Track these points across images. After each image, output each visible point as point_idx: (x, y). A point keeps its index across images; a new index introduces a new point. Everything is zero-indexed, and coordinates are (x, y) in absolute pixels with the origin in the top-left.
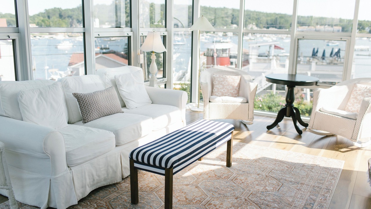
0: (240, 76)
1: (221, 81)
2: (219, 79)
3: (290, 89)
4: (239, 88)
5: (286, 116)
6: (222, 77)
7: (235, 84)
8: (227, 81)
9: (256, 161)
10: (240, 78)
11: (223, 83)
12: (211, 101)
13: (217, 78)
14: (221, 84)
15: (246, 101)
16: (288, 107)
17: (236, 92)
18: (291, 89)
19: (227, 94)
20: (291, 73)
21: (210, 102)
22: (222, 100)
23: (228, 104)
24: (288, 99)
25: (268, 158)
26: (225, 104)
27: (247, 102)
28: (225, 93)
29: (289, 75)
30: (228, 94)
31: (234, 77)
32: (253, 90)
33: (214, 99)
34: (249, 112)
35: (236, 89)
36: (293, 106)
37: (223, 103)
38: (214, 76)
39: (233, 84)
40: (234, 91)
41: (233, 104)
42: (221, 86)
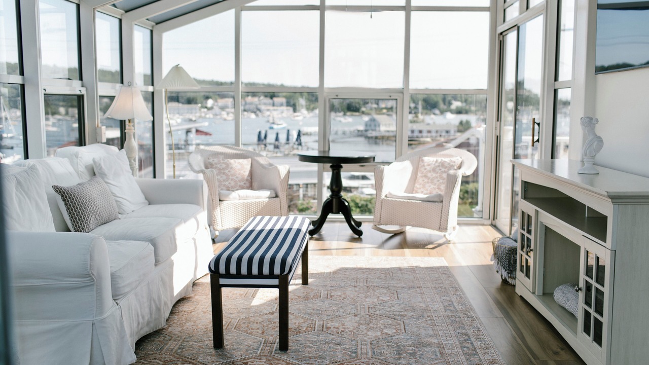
0: (250, 159)
1: (223, 169)
2: (218, 166)
3: (335, 172)
4: (251, 178)
5: (332, 213)
6: (223, 163)
7: (244, 172)
8: (231, 168)
9: (335, 273)
10: (250, 162)
11: (227, 171)
12: (221, 199)
13: (216, 164)
14: (224, 173)
15: (274, 195)
16: (334, 200)
17: (248, 185)
18: (336, 171)
19: (235, 189)
20: (322, 150)
21: (220, 200)
22: (239, 196)
23: (249, 201)
24: (334, 187)
25: (348, 268)
26: (245, 201)
27: (277, 196)
28: (232, 187)
29: (320, 152)
31: (241, 161)
32: (285, 177)
33: (227, 196)
34: (282, 211)
35: (247, 180)
36: (342, 196)
37: (241, 201)
38: (211, 160)
39: (242, 172)
40: (245, 184)
41: (257, 200)
42: (224, 177)
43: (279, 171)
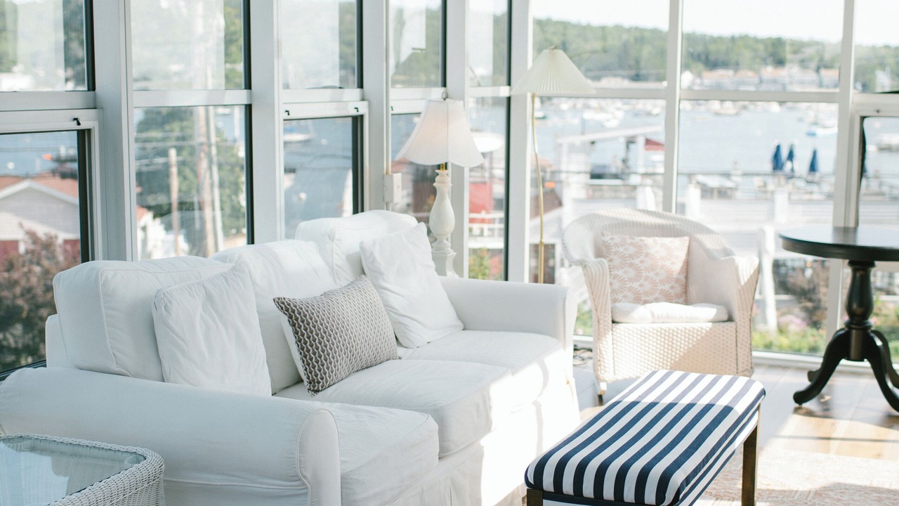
0: (687, 239)
1: (631, 256)
2: (621, 249)
3: (858, 275)
4: (686, 277)
5: (849, 359)
6: (631, 244)
7: (673, 263)
8: (647, 255)
9: (818, 493)
10: (687, 245)
11: (636, 261)
12: (616, 320)
13: (616, 245)
14: (631, 265)
15: (725, 318)
16: (854, 332)
17: (679, 289)
18: (862, 272)
19: (650, 298)
20: (841, 224)
21: (613, 322)
22: (653, 315)
23: (672, 326)
24: (855, 306)
25: (851, 485)
26: (664, 326)
27: (730, 319)
28: (646, 293)
29: (837, 230)
30: (654, 297)
31: (667, 241)
32: (748, 281)
33: (627, 313)
34: (739, 350)
35: (677, 280)
36: (870, 327)
37: (655, 326)
38: (607, 238)
39: (668, 263)
40: (672, 287)
41: (688, 326)
42: (632, 273)
43: (737, 269)
